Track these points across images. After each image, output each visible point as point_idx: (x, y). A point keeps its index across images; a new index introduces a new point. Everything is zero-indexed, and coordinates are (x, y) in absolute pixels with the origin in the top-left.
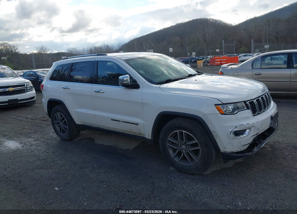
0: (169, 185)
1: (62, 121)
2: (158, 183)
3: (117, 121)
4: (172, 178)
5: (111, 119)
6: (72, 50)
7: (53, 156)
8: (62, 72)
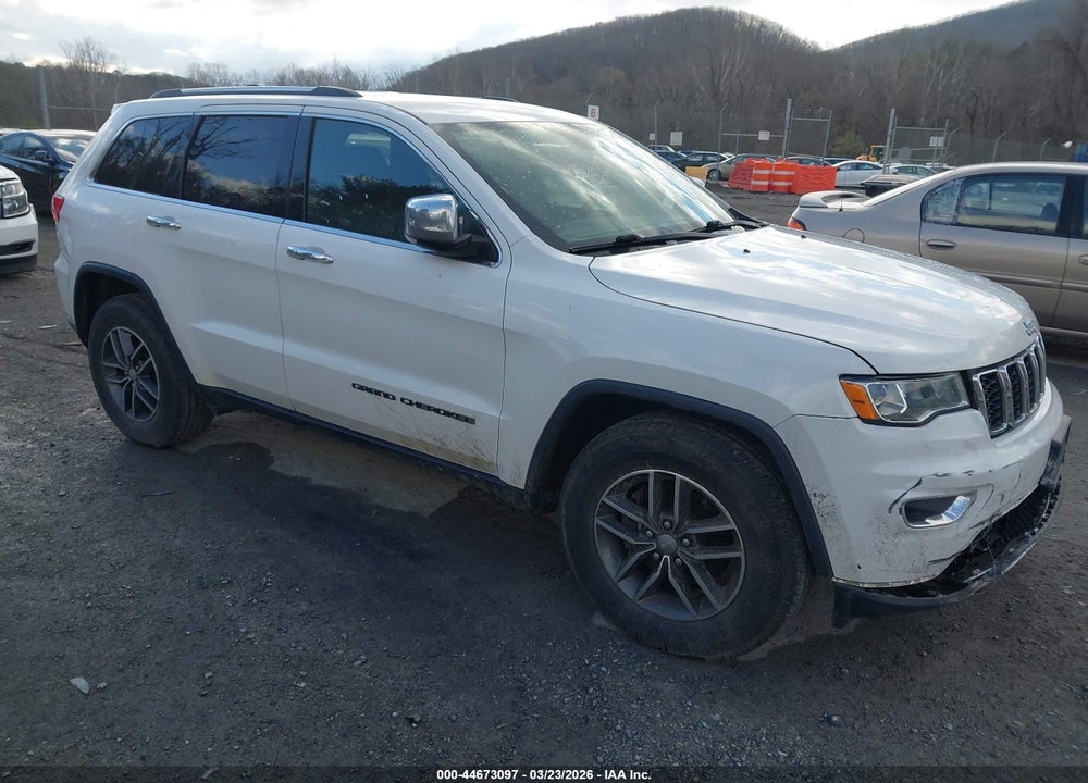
0: (591, 700)
1: (135, 364)
2: (542, 689)
3: (378, 393)
4: (604, 669)
5: (353, 385)
6: (205, 70)
7: (83, 515)
8: (154, 153)
